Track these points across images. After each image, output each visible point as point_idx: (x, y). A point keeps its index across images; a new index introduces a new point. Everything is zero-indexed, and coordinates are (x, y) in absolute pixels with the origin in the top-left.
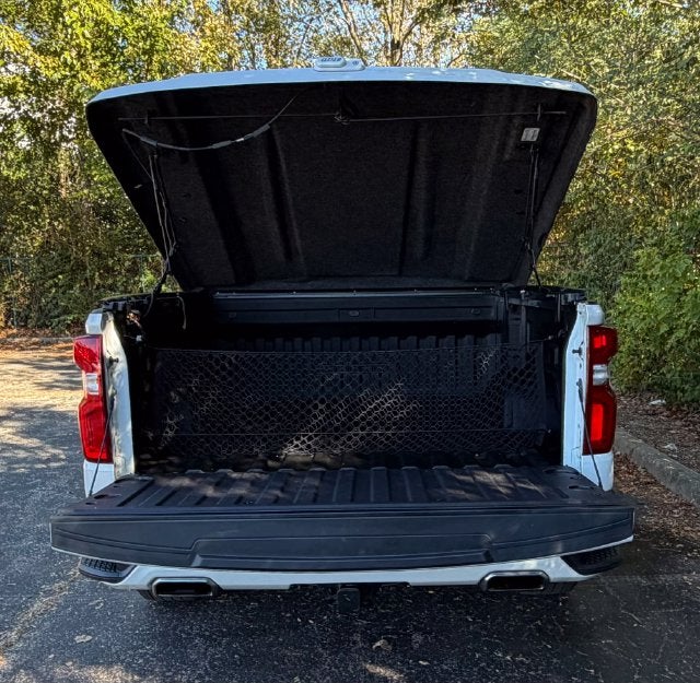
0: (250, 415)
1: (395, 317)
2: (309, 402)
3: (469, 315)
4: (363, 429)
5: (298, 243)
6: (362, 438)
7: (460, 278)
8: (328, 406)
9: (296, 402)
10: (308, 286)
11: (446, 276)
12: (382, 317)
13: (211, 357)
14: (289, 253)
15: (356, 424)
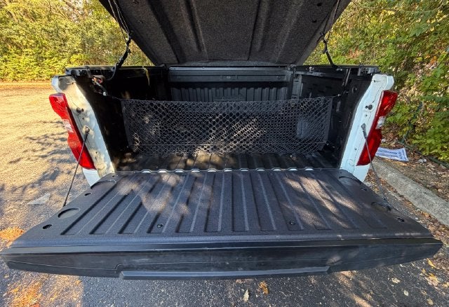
0: (177, 135)
1: (246, 79)
2: (208, 129)
3: (275, 79)
4: (235, 142)
5: (203, 41)
6: (235, 147)
7: (274, 62)
8: (217, 131)
9: (204, 126)
10: (209, 64)
11: (268, 61)
12: (241, 79)
13: (152, 104)
14: (199, 47)
15: (232, 140)
